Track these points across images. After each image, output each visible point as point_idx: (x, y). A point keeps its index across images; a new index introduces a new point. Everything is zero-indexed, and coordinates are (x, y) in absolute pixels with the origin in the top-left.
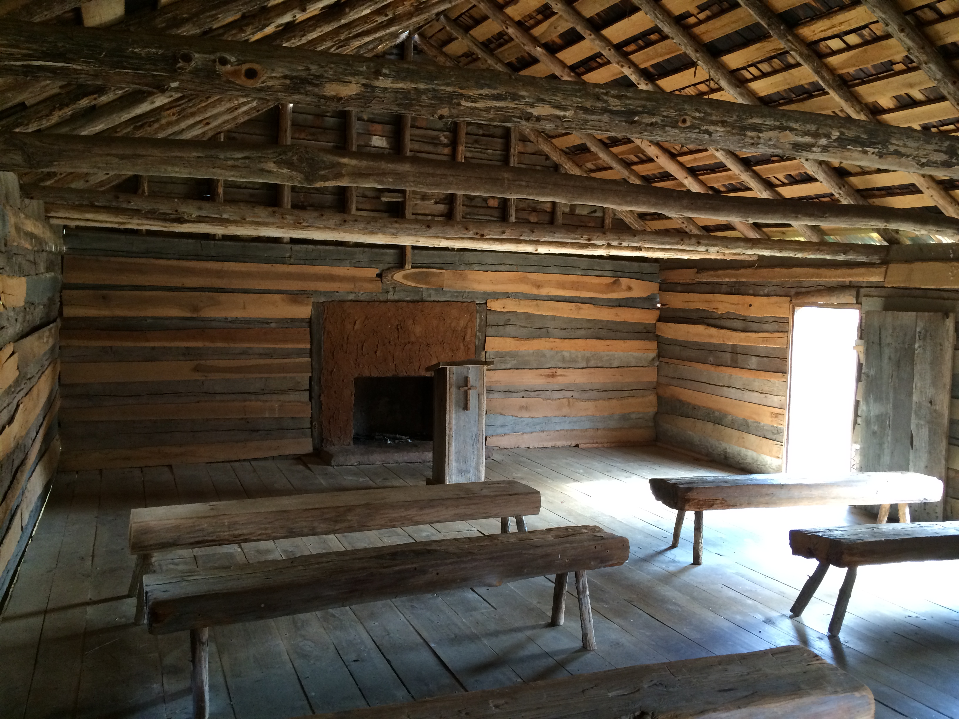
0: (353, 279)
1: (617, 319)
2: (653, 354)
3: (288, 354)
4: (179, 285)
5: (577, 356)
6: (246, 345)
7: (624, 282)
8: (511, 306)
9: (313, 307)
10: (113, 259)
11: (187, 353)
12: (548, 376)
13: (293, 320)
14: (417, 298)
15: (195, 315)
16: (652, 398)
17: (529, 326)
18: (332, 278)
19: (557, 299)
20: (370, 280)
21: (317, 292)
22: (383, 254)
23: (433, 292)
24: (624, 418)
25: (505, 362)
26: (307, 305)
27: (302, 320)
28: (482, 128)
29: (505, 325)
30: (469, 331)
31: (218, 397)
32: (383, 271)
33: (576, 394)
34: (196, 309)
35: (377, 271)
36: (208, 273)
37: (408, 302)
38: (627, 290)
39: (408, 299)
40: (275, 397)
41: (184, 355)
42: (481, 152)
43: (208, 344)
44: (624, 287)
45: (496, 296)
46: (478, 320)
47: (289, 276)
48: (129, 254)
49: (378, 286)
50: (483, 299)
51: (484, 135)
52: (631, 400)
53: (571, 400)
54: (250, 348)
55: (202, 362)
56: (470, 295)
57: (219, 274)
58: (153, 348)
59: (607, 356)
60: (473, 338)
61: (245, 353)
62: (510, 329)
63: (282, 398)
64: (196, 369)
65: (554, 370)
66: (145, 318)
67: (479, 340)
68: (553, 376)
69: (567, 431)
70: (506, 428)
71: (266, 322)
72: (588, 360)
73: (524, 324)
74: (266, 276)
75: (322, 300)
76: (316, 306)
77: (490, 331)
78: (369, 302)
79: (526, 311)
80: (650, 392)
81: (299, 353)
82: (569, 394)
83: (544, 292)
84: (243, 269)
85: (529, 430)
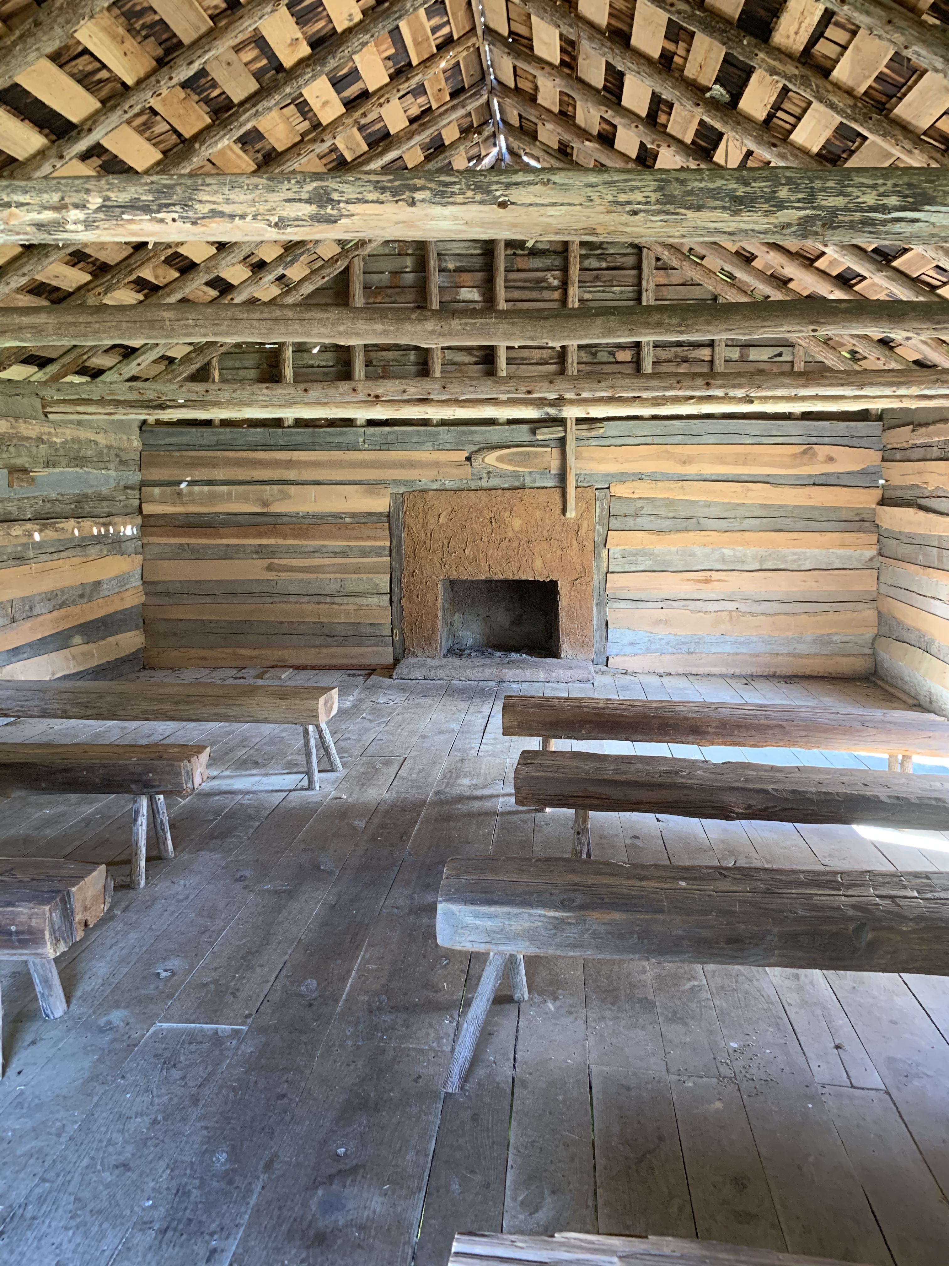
0: (437, 464)
1: (811, 503)
2: (872, 552)
3: (365, 553)
4: (248, 478)
5: (745, 555)
6: (318, 543)
7: (822, 451)
8: (642, 490)
9: (391, 497)
10: (185, 453)
11: (262, 552)
12: (699, 581)
13: (370, 514)
14: (517, 484)
15: (265, 510)
16: (869, 614)
17: (671, 515)
18: (413, 465)
19: (714, 478)
20: (458, 465)
21: (396, 482)
22: (471, 433)
23: (538, 477)
24: (823, 641)
25: (635, 563)
26: (384, 496)
27: (380, 514)
28: (605, 259)
29: (636, 515)
30: (585, 524)
31: (292, 599)
32: (472, 453)
33: (744, 607)
34: (265, 504)
35: (466, 454)
36: (277, 464)
37: (503, 489)
38: (826, 462)
39: (506, 486)
40: (352, 600)
41: (257, 553)
42: (604, 291)
43: (280, 541)
44: (821, 458)
45: (622, 478)
46: (598, 510)
47: (363, 465)
48: (202, 447)
49: (467, 470)
50: (605, 481)
51: (608, 269)
52: (831, 615)
53: (734, 614)
54: (324, 546)
55: (276, 561)
56: (588, 478)
57: (289, 464)
58: (228, 545)
59: (794, 554)
60: (591, 534)
61: (318, 551)
62: (641, 521)
63: (359, 600)
64: (270, 568)
65: (709, 573)
66: (218, 514)
67: (600, 535)
68: (707, 581)
69: (729, 654)
70: (638, 646)
71: (338, 516)
72: (763, 560)
73: (663, 514)
74: (340, 465)
75: (402, 490)
76: (394, 497)
77: (614, 523)
78: (455, 491)
79: (666, 496)
80: (866, 605)
81: (378, 552)
82: (732, 606)
83: (691, 470)
84: (313, 458)
85: (670, 650)
